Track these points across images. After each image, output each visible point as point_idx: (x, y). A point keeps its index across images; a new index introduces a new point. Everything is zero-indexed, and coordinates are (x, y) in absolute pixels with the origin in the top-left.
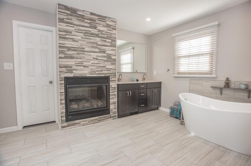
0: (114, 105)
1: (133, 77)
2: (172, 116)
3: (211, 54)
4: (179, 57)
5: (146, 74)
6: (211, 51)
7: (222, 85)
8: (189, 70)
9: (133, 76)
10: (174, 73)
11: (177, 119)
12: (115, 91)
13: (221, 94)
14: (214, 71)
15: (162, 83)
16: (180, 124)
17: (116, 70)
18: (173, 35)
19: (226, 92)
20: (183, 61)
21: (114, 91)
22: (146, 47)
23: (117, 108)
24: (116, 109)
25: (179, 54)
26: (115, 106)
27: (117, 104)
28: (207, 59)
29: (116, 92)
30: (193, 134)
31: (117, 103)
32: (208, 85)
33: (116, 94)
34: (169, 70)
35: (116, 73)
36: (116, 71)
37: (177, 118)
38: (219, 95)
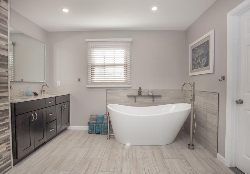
0: (5, 144)
1: (30, 89)
2: (92, 132)
3: (126, 66)
4: (93, 66)
5: (47, 85)
6: (124, 63)
7: (136, 93)
8: (105, 80)
9: (28, 87)
10: (87, 84)
11: (98, 135)
12: (7, 116)
13: (135, 102)
14: (129, 81)
15: (70, 95)
16: (108, 139)
17: (7, 77)
18: (87, 40)
19: (139, 99)
20: (97, 70)
21: (4, 117)
22: (44, 46)
23: (11, 148)
24: (9, 150)
25: (93, 62)
26: (7, 146)
27: (11, 141)
28: (121, 70)
29: (8, 118)
30: (128, 144)
31: (11, 139)
32: (124, 94)
33: (8, 123)
34: (79, 80)
35: (7, 83)
36: (7, 80)
37: (99, 133)
38: (134, 103)
